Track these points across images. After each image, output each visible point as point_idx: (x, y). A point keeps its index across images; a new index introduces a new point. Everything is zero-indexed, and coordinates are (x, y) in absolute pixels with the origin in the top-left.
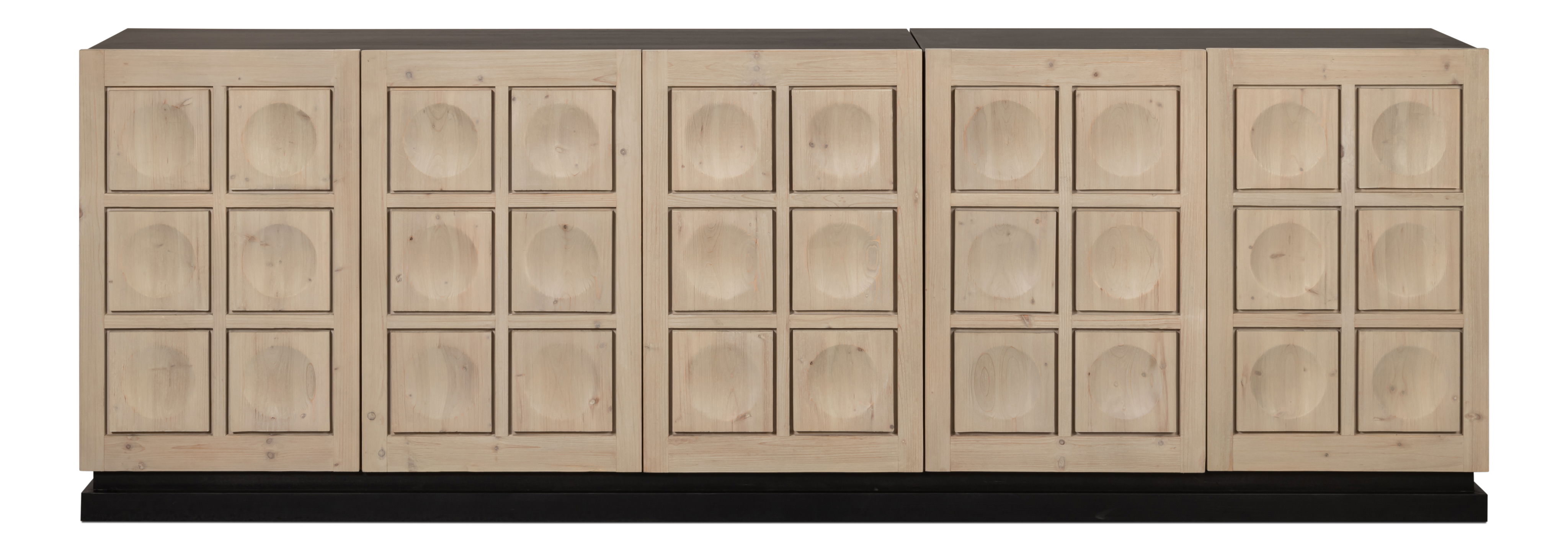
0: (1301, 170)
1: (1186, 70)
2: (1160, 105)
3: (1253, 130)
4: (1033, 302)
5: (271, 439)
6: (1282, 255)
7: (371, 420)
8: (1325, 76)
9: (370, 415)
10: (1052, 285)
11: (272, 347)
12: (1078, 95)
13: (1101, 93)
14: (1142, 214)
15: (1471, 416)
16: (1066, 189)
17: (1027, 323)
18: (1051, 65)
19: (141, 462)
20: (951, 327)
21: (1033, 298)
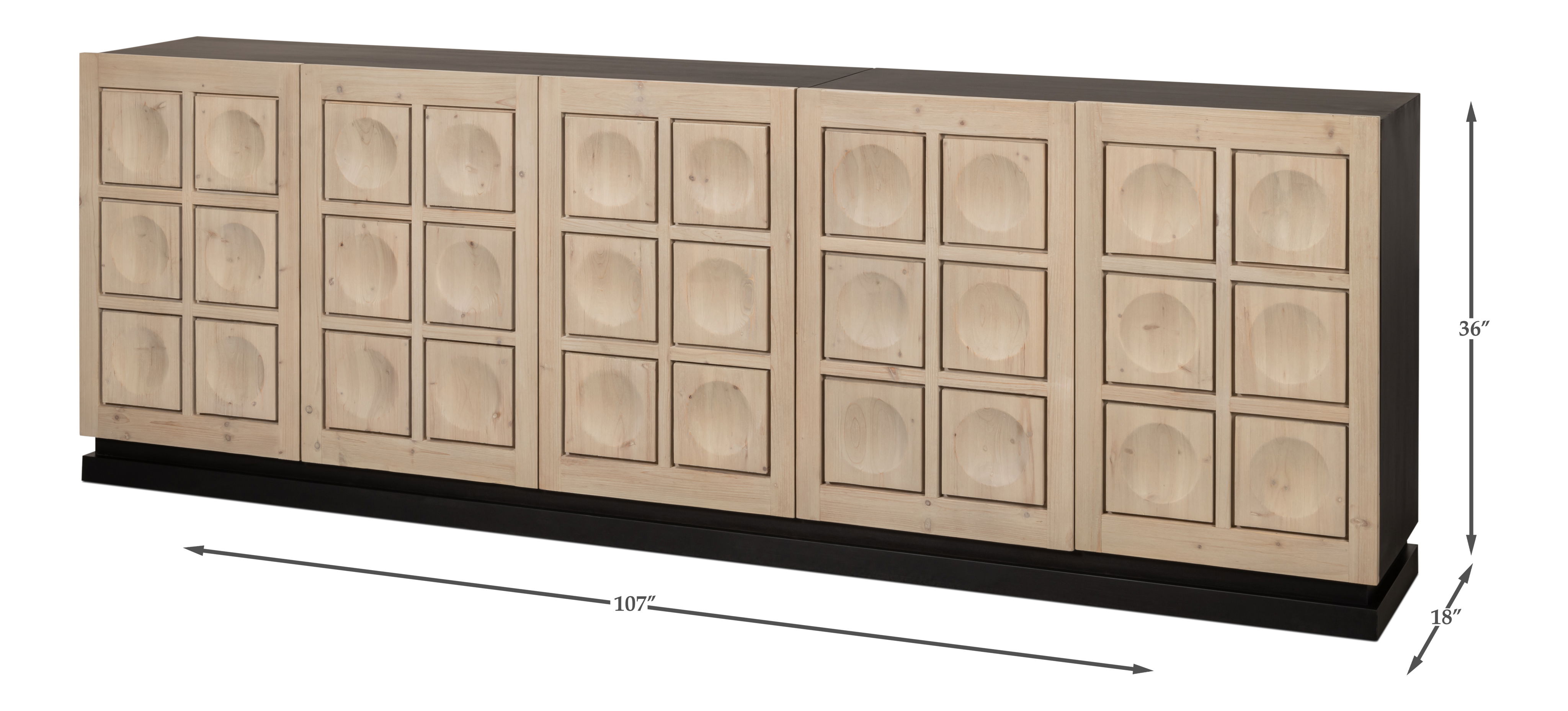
0: (1174, 237)
1: (1054, 123)
2: (1026, 158)
3: (1123, 190)
4: (900, 354)
5: (228, 423)
6: (1156, 327)
7: (308, 413)
8: (1198, 138)
9: (308, 408)
10: (919, 339)
11: (230, 337)
12: (945, 143)
13: (967, 142)
14: (1009, 271)
15: (1358, 522)
16: (932, 240)
17: (894, 376)
18: (918, 111)
19: (127, 433)
20: (822, 373)
21: (900, 350)
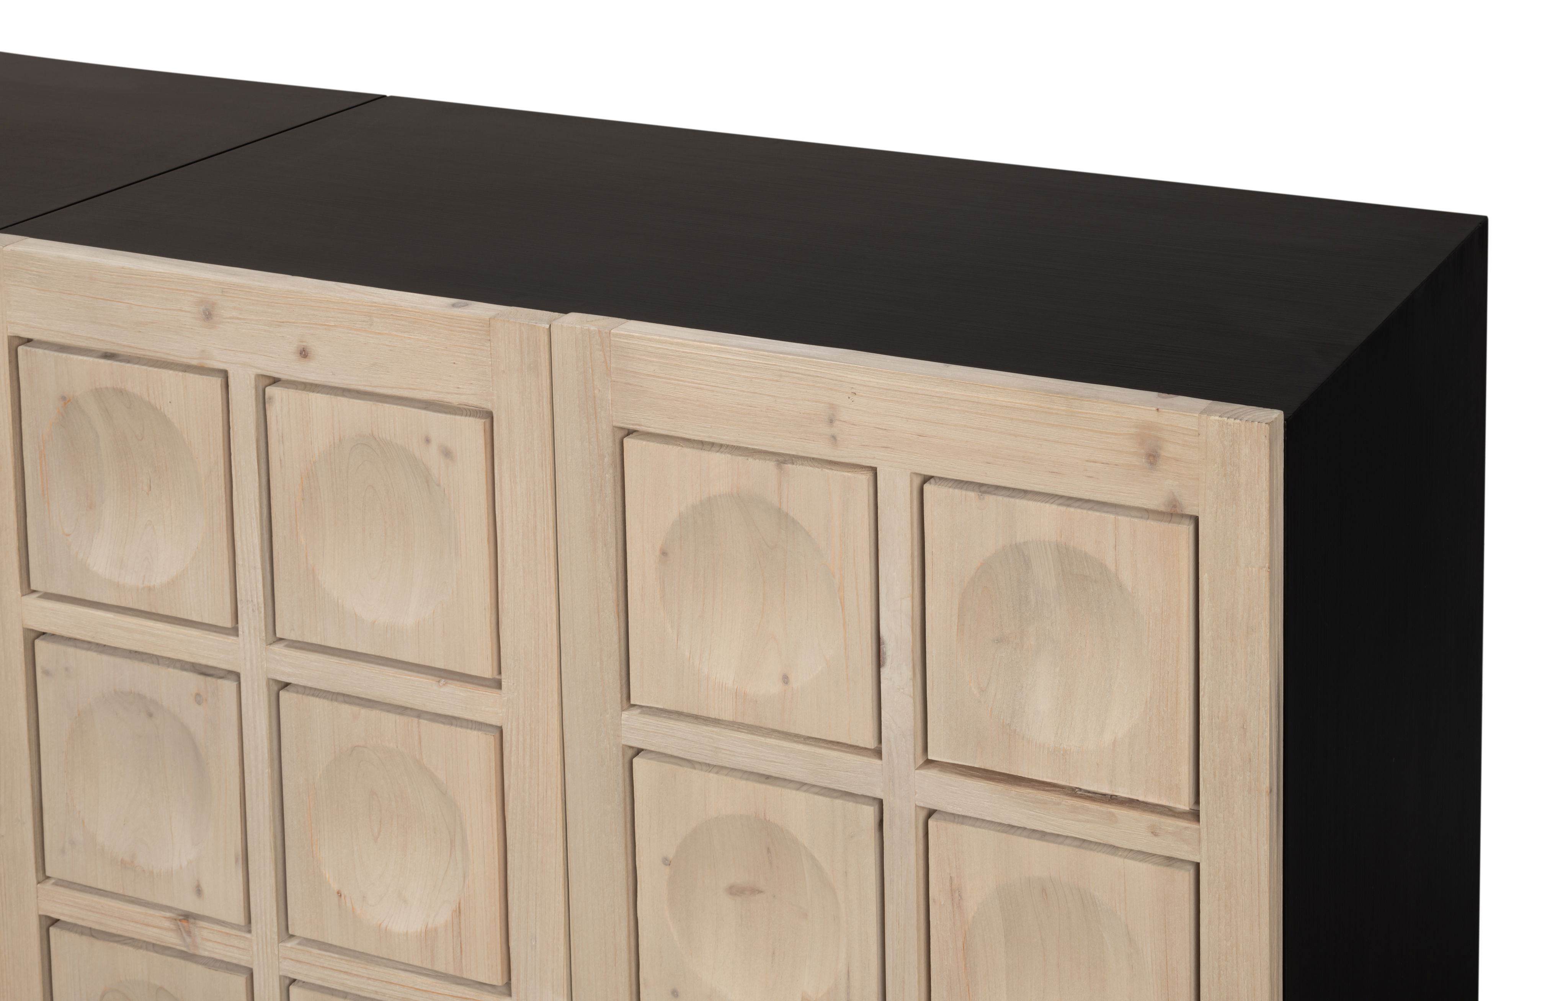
0: (786, 680)
1: (504, 372)
2: (447, 453)
3: (664, 553)
4: (199, 891)
6: (755, 891)
8: (834, 437)
10: (237, 861)
12: (270, 398)
13: (318, 400)
14: (419, 723)
16: (252, 631)
17: (188, 940)
18: (208, 315)
20: (41, 913)
21: (198, 881)
